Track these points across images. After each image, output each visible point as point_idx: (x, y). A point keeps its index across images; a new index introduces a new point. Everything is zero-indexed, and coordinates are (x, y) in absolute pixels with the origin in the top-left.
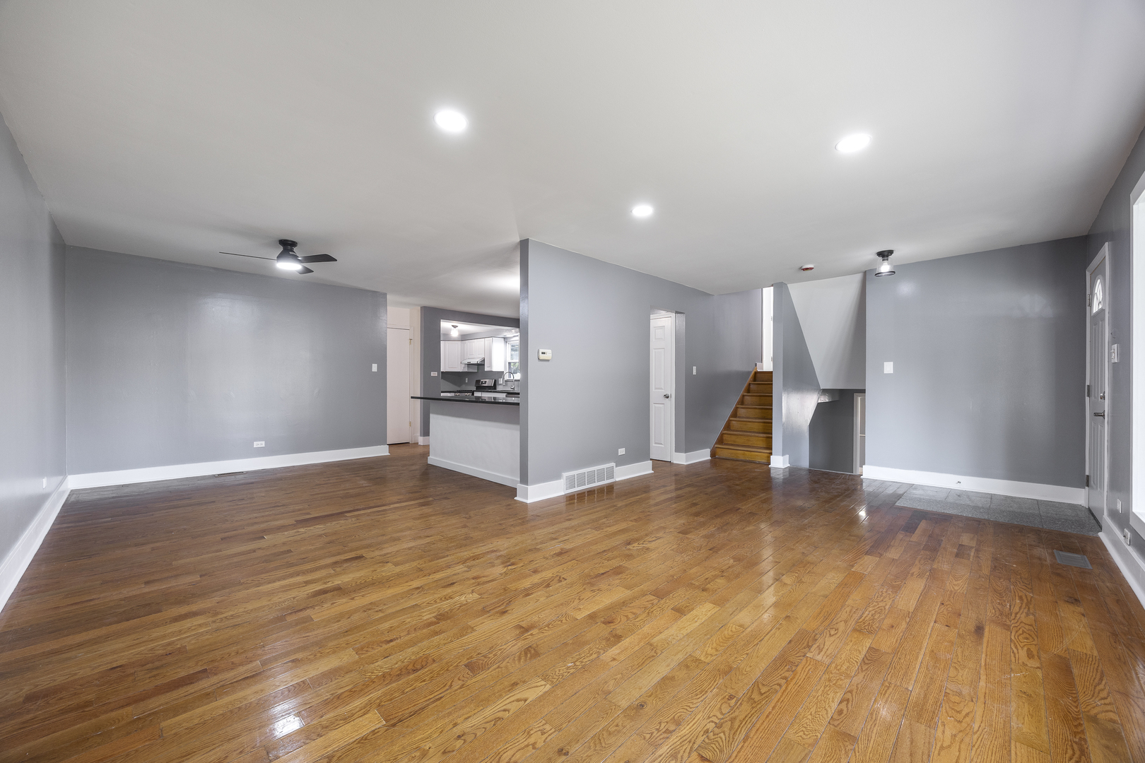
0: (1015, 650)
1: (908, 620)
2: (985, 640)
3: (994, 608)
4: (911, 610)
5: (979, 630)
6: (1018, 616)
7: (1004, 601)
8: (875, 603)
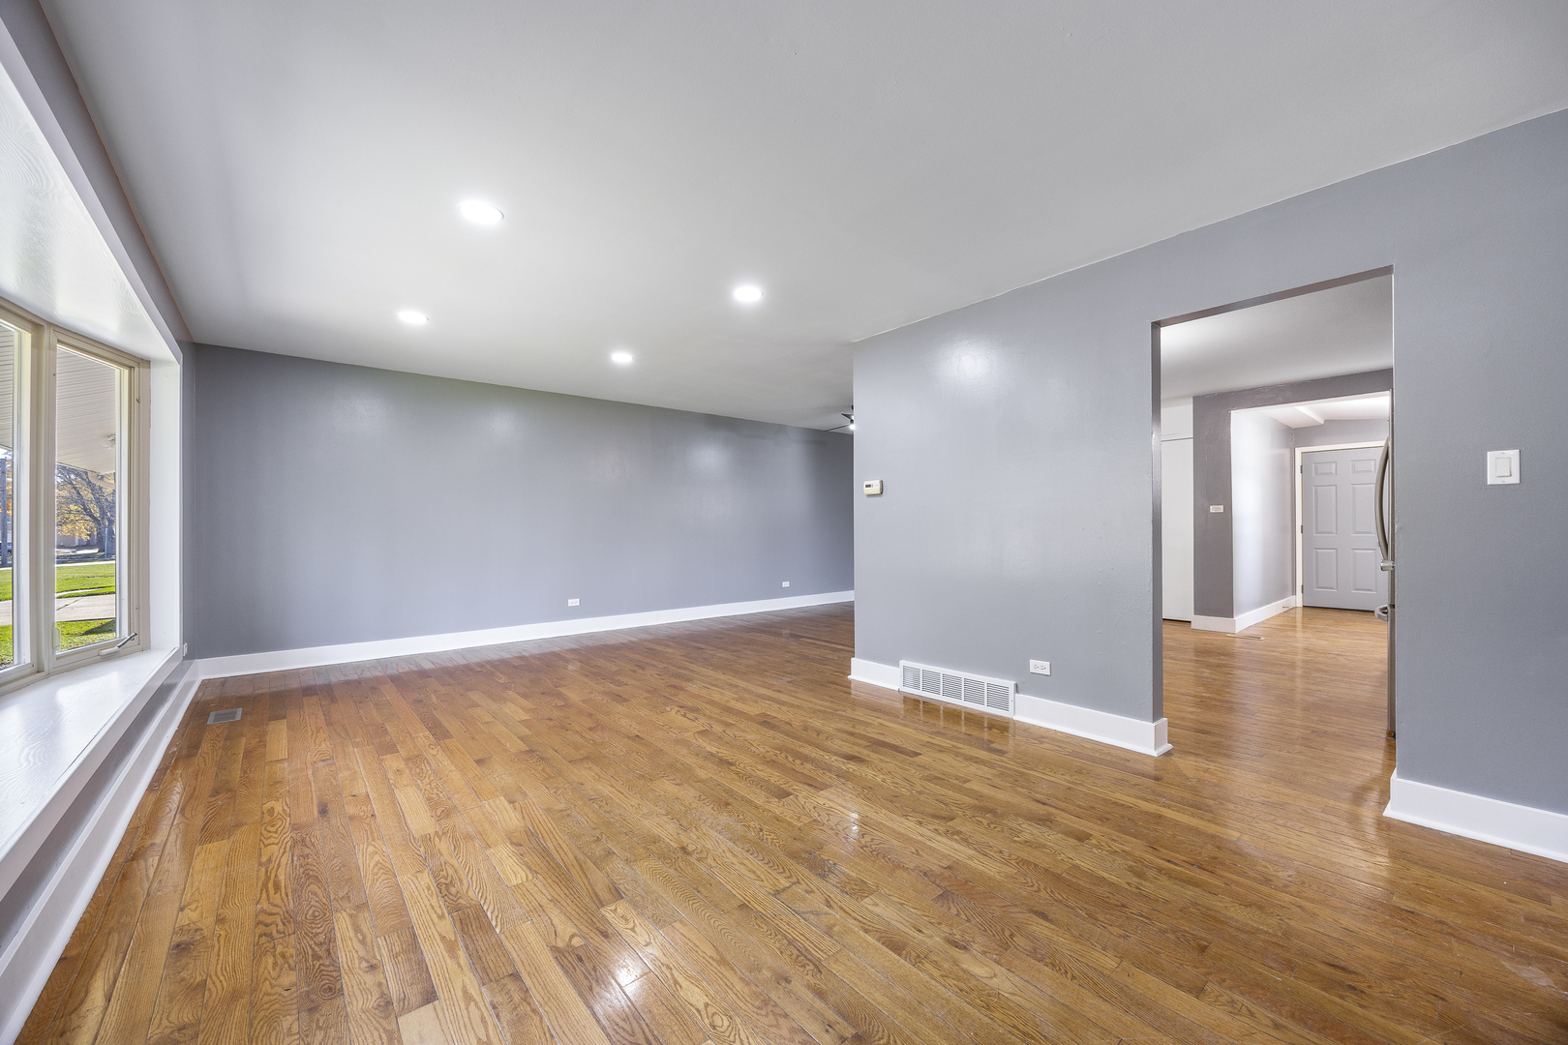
0: (285, 808)
1: (391, 781)
2: (315, 802)
3: (313, 844)
4: (396, 791)
5: (324, 811)
6: (282, 851)
7: (301, 866)
8: (432, 778)
